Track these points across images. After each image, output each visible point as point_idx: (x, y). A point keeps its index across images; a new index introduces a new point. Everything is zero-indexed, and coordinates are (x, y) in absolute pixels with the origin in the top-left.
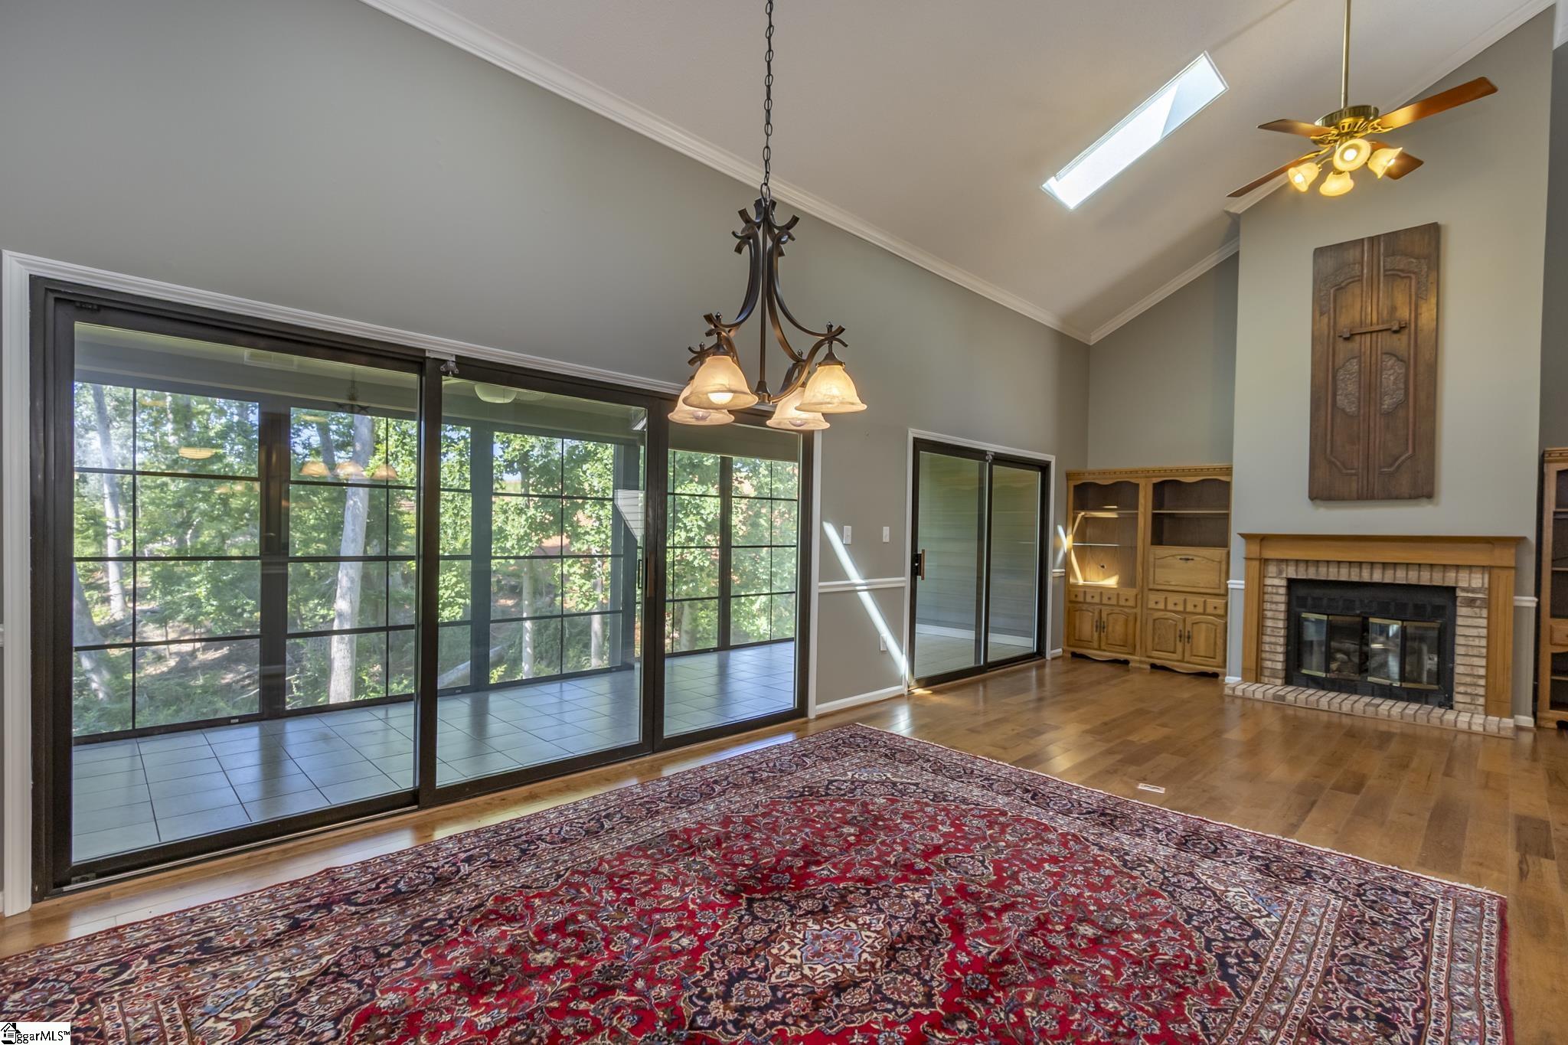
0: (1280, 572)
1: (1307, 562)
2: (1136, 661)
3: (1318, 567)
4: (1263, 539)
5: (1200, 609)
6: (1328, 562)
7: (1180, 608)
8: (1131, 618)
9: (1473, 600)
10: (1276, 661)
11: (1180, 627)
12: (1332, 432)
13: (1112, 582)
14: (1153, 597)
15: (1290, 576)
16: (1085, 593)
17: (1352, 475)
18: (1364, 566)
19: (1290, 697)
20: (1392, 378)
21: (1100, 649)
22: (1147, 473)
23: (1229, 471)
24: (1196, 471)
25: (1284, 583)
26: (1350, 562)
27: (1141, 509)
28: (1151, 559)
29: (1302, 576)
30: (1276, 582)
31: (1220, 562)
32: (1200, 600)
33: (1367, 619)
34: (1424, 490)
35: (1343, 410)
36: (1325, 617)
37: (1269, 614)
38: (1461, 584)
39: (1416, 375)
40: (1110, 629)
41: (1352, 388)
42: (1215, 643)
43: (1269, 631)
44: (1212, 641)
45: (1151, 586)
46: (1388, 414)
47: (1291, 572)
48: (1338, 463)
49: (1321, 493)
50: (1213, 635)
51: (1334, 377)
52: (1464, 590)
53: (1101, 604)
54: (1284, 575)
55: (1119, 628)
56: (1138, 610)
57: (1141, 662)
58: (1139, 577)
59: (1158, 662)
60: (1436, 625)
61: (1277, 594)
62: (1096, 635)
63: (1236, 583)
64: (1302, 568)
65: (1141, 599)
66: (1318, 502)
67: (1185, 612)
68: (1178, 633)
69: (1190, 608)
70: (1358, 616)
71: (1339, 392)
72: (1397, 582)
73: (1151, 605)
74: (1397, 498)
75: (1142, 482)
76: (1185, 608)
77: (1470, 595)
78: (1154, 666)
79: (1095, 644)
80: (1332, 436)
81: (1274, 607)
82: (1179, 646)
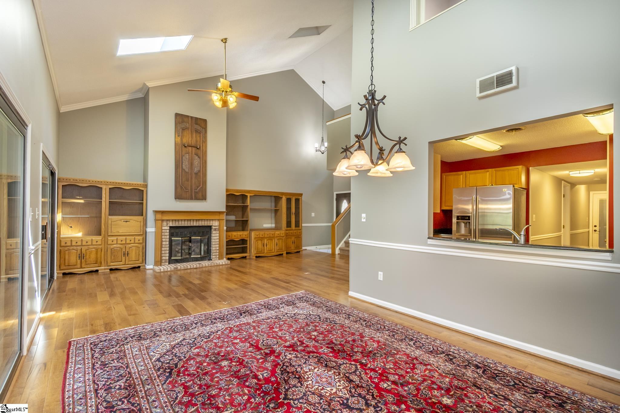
0: (167, 224)
1: (175, 220)
2: (102, 269)
3: (179, 222)
4: (163, 212)
5: (132, 242)
6: (182, 220)
7: (124, 242)
8: (99, 250)
9: (216, 229)
10: (166, 257)
11: (124, 250)
12: (182, 176)
13: (80, 235)
14: (110, 238)
15: (170, 226)
16: (71, 241)
17: (187, 191)
18: (191, 221)
19: (179, 268)
20: (197, 162)
21: (81, 268)
22: (106, 183)
23: (146, 186)
24: (130, 185)
25: (168, 228)
26: (188, 220)
27: (103, 199)
28: (110, 222)
29: (174, 225)
30: (166, 228)
31: (141, 222)
32: (133, 238)
33: (191, 237)
34: (203, 198)
35: (184, 170)
36: (181, 238)
37: (164, 240)
38: (214, 225)
39: (202, 163)
40: (88, 257)
41: (187, 163)
42: (139, 254)
43: (164, 246)
44: (138, 254)
45: (110, 234)
46: (196, 174)
47: (171, 224)
48: (183, 187)
49: (178, 197)
50: (138, 251)
51: (182, 158)
52: (214, 226)
53: (82, 245)
54: (169, 225)
55: (93, 256)
56: (103, 246)
57: (105, 269)
58: (103, 230)
59: (113, 267)
60: (207, 237)
61: (166, 232)
62: (79, 261)
63: (151, 230)
64: (174, 222)
65: (105, 241)
66: (177, 200)
67: (126, 244)
68: (123, 253)
69: (128, 242)
70: (188, 237)
71: (184, 164)
72: (200, 225)
73: (110, 242)
74: (198, 199)
75: (104, 187)
76: (126, 242)
77: (215, 228)
78: (111, 270)
79: (79, 266)
80: (182, 178)
81: (165, 237)
82: (123, 258)
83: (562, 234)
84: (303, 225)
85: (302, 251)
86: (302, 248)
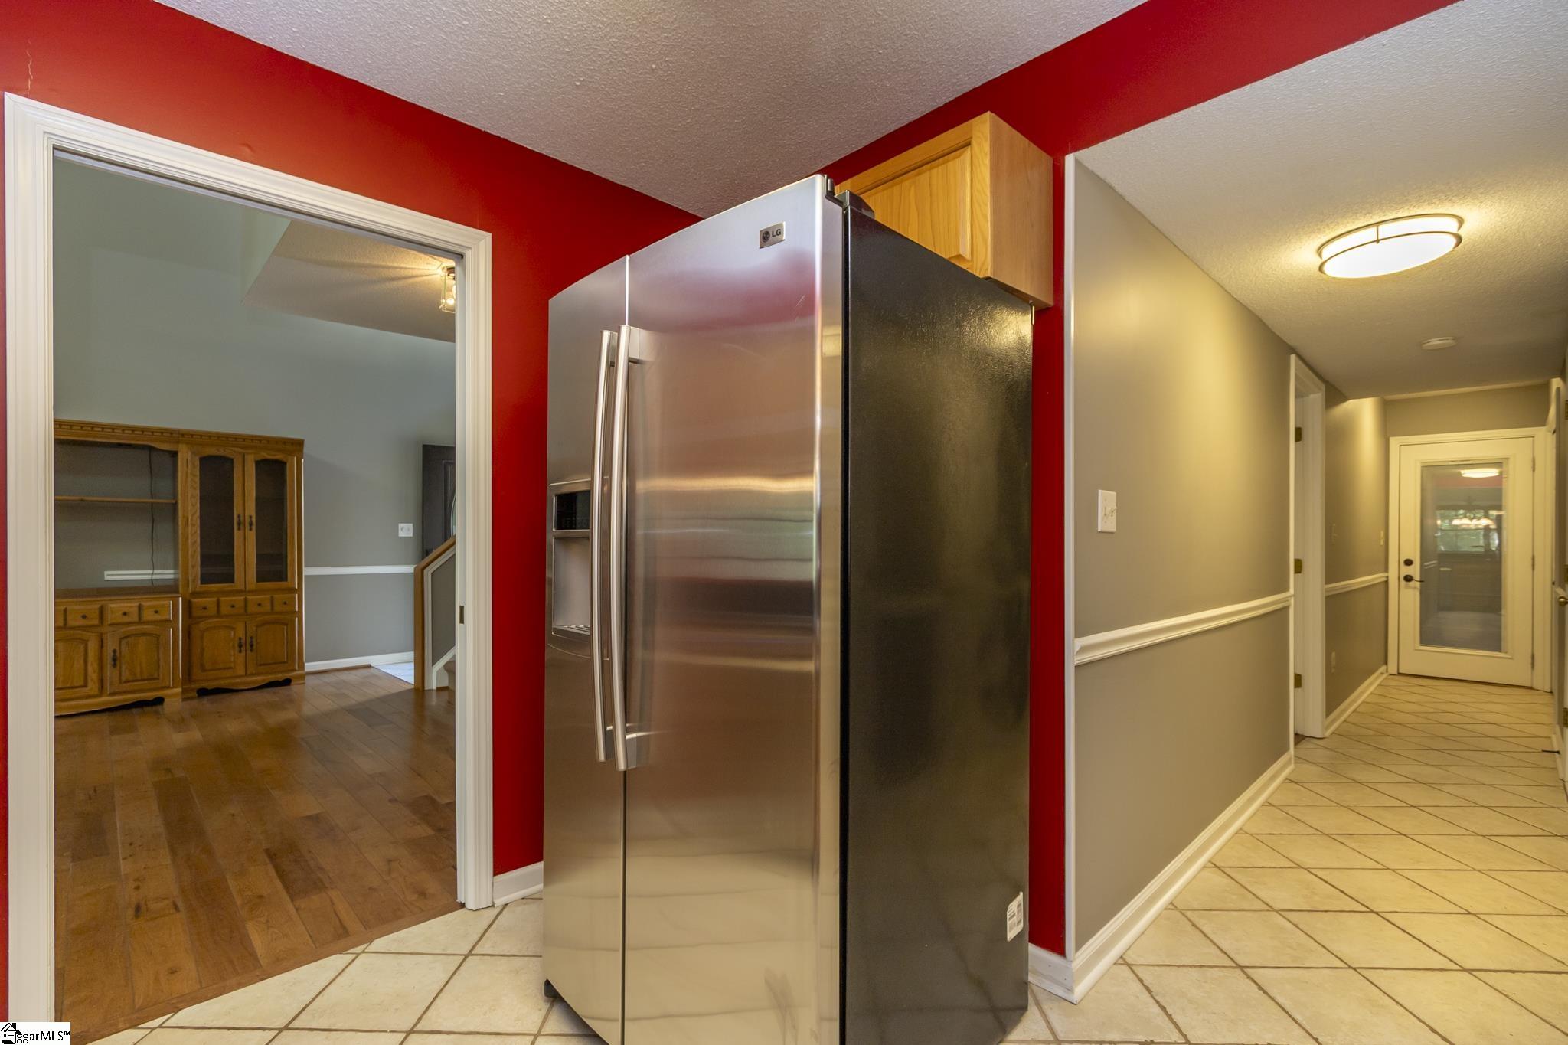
83: (1292, 601)
84: (307, 571)
85: (302, 677)
86: (302, 667)
